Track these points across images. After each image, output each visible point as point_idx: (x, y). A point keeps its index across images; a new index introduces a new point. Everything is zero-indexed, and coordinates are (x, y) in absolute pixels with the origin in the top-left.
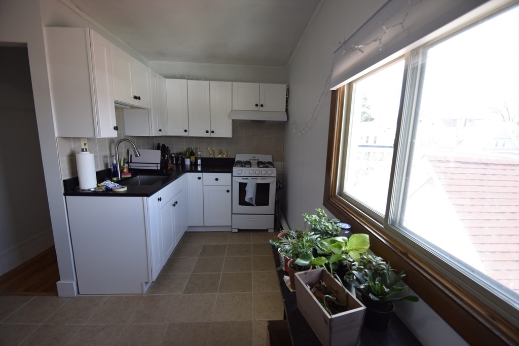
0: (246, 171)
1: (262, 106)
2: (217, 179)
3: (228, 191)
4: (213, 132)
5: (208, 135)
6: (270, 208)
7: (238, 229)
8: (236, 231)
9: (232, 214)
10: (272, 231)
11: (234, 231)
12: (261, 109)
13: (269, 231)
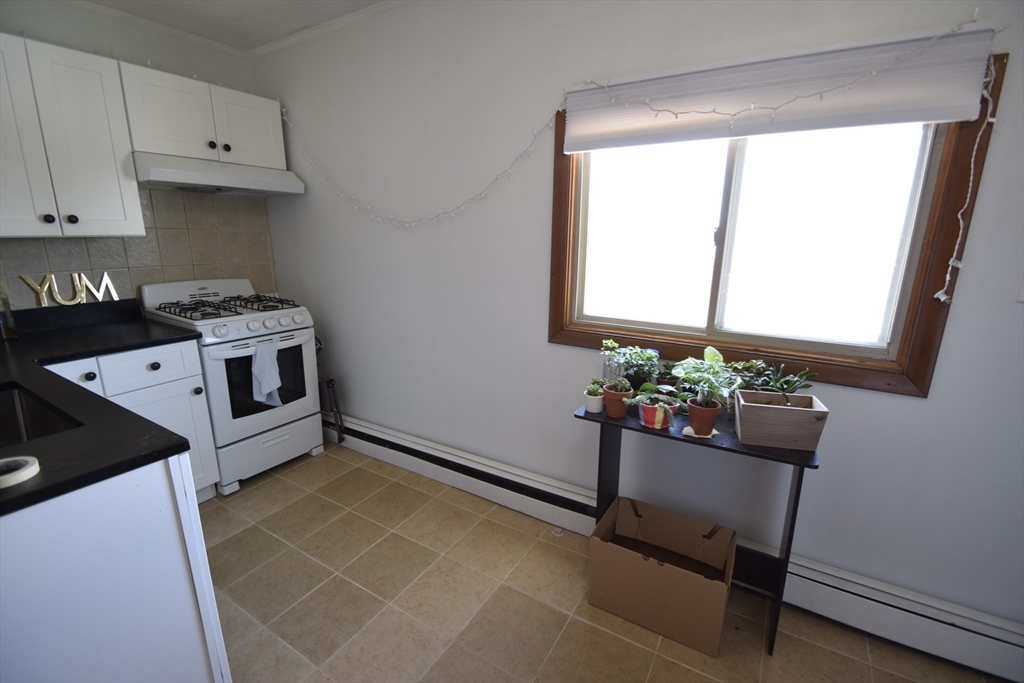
0: (237, 326)
1: (227, 148)
2: (155, 366)
3: (198, 391)
4: (73, 219)
5: (52, 230)
6: (310, 401)
7: (241, 482)
8: (236, 487)
9: (217, 448)
10: (321, 449)
11: (227, 491)
12: (224, 156)
13: (314, 453)
